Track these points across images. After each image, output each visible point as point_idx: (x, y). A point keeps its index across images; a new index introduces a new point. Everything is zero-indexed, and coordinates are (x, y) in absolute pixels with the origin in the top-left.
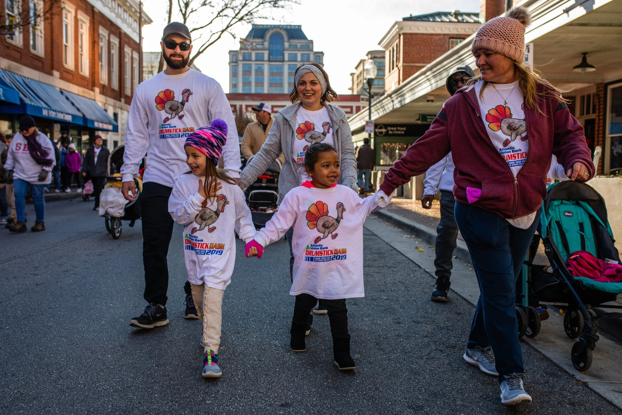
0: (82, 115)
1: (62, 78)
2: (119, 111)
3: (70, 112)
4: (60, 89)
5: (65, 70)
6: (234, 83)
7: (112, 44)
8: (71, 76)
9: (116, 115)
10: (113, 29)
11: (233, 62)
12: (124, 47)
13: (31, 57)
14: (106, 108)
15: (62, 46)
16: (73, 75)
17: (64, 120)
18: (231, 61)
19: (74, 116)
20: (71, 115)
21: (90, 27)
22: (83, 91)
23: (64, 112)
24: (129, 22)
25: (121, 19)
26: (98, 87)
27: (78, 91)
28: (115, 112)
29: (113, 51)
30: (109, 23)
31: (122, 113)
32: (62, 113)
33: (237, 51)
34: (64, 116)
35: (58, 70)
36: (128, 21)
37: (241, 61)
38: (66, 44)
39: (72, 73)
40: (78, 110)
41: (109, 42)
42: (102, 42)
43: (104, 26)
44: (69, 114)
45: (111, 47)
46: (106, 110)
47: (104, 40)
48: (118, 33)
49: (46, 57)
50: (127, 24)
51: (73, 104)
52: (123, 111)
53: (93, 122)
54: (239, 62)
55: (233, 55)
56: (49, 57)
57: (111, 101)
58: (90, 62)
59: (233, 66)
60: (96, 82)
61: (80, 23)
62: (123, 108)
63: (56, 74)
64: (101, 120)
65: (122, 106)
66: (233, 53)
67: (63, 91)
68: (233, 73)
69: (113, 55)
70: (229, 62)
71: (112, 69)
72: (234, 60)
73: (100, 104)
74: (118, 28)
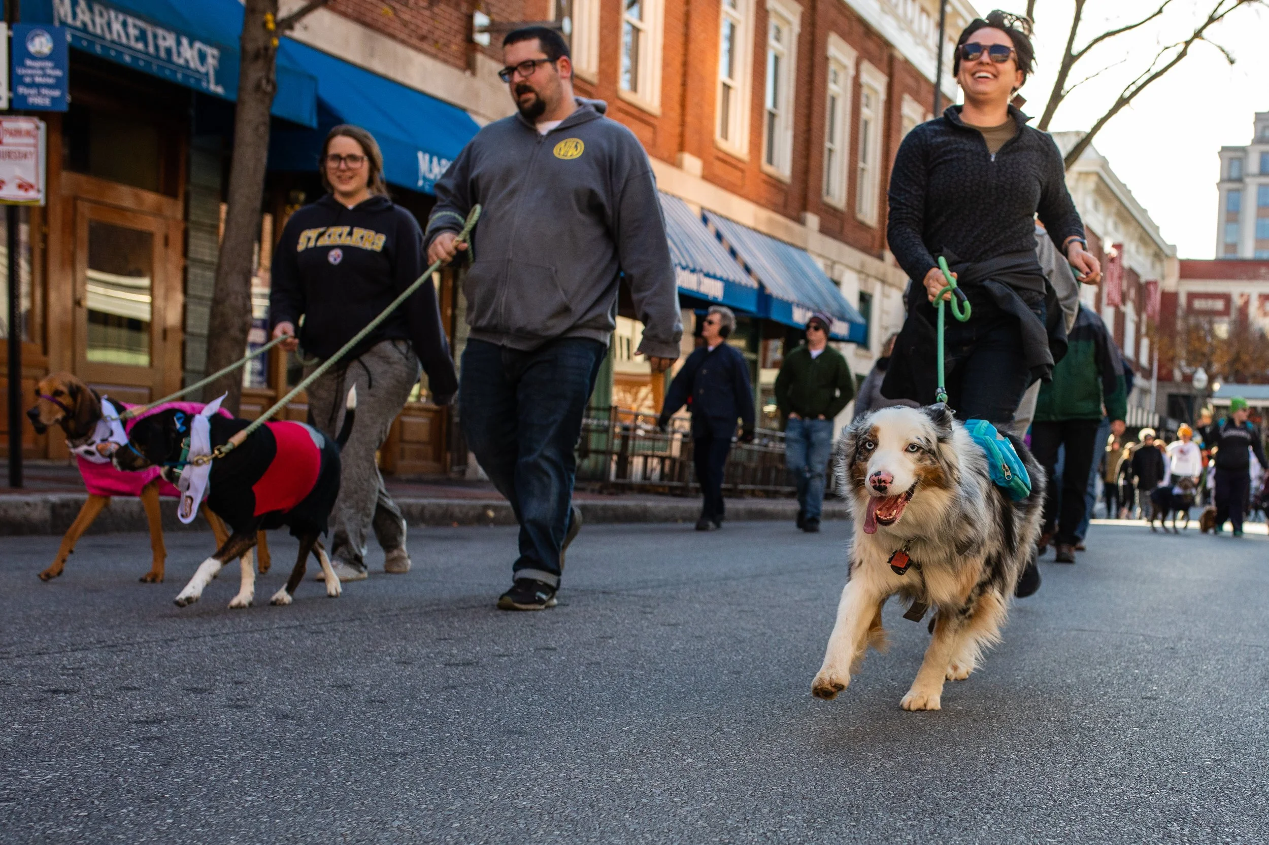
0: (755, 285)
1: (708, 177)
2: (877, 291)
3: (719, 273)
4: (702, 208)
5: (721, 155)
6: (1229, 240)
7: (865, 91)
8: (739, 174)
9: (865, 299)
10: (871, 46)
11: (1230, 180)
12: (901, 99)
13: (620, 110)
14: (836, 278)
15: (714, 83)
16: (742, 171)
17: (698, 292)
18: (1225, 176)
19: (729, 286)
20: (721, 279)
21: (800, 36)
22: (770, 221)
23: (701, 271)
24: (920, 30)
25: (896, 16)
26: (816, 212)
27: (756, 218)
28: (863, 289)
29: (866, 112)
30: (859, 30)
31: (885, 295)
32: (693, 271)
33: (1243, 150)
34: (699, 283)
35: (699, 153)
36: (916, 26)
37: (1254, 176)
38: (728, 81)
39: (741, 165)
40: (748, 270)
41: (857, 85)
42: (835, 82)
43: (844, 36)
44: (714, 277)
45: (863, 100)
46: (837, 283)
47: (841, 77)
48: (885, 58)
49: (664, 114)
50: (913, 34)
51: (733, 253)
52: (887, 288)
53: (787, 307)
54: (1248, 180)
55: (1231, 160)
56: (675, 114)
57: (854, 256)
58: (795, 137)
59: (1230, 191)
60: (812, 196)
61: (773, 22)
62: (890, 279)
63: (692, 163)
64: (817, 305)
65: (885, 274)
66: (1232, 154)
67: (710, 216)
68: (1229, 212)
69: (866, 123)
70: (1218, 180)
71: (861, 165)
72: (1235, 174)
73: (820, 264)
74: (886, 45)
